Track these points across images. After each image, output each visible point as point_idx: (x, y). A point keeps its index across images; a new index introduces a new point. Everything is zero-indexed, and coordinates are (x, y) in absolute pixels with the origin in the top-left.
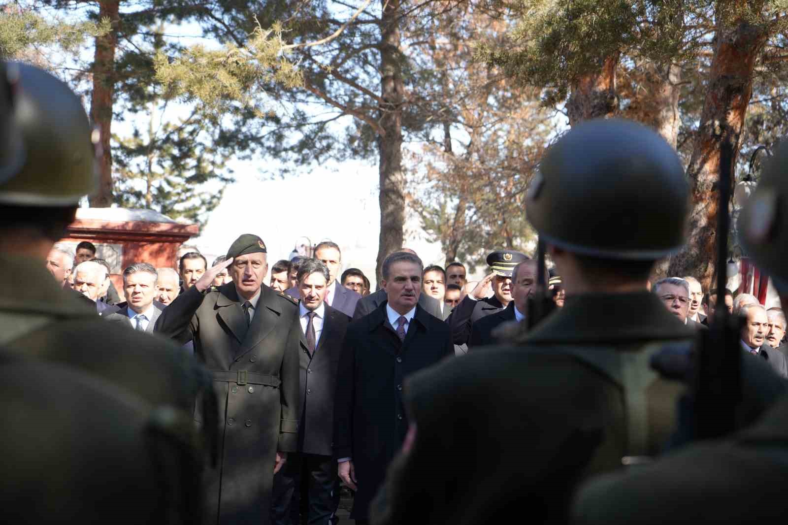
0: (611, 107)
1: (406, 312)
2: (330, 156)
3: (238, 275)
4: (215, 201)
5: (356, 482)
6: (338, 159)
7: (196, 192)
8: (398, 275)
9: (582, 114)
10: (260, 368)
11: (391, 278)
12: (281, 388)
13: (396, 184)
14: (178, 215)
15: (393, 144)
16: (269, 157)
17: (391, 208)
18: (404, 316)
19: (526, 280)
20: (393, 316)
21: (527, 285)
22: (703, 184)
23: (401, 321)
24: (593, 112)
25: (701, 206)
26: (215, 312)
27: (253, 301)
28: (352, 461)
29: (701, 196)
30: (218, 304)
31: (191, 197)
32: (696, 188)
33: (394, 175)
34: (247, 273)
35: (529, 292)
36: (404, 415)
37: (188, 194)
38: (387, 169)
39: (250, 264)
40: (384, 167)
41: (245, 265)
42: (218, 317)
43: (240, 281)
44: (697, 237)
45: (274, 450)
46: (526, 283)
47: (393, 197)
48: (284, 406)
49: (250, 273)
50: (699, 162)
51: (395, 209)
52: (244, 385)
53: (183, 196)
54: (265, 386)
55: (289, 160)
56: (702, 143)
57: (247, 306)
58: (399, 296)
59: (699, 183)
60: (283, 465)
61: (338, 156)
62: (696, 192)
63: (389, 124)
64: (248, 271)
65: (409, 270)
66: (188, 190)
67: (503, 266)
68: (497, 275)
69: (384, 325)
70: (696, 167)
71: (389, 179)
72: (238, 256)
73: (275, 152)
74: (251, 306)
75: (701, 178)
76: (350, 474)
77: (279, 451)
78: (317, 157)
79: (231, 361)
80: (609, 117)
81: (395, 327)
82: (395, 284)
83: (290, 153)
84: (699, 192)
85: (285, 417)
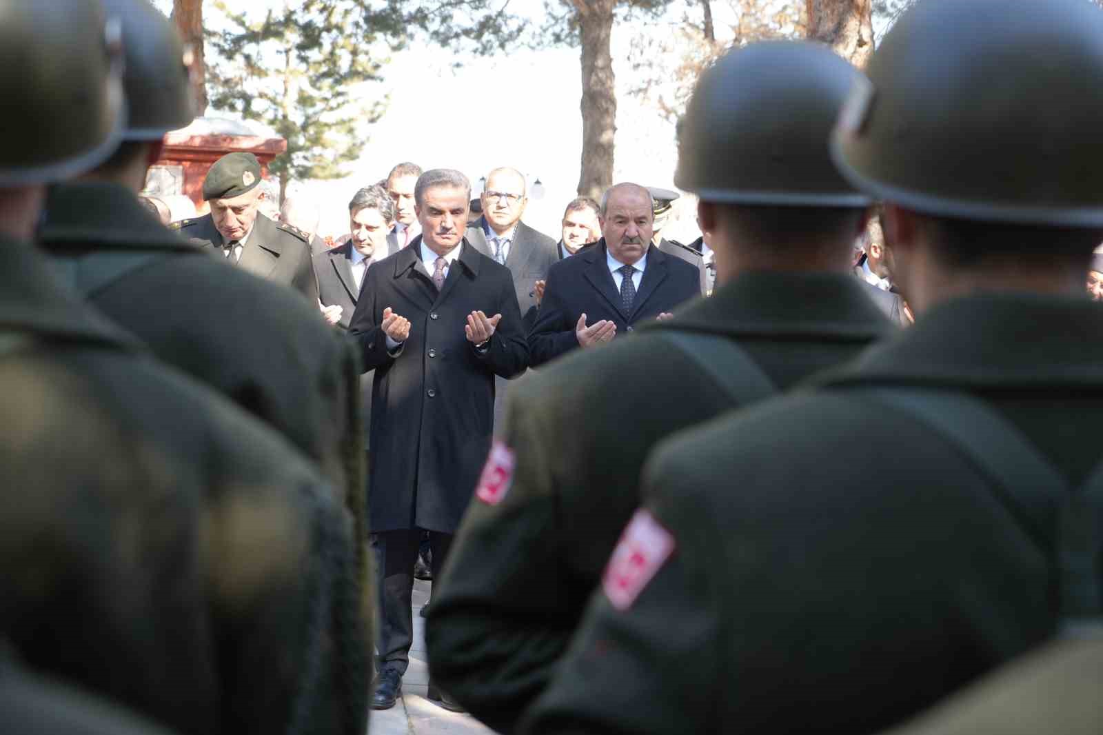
1: (444, 253)
4: (379, 109)
7: (350, 97)
8: (432, 205)
11: (424, 209)
14: (326, 129)
16: (435, 45)
18: (444, 257)
21: (620, 222)
23: (439, 264)
31: (343, 103)
35: (624, 233)
37: (340, 99)
46: (619, 220)
53: (333, 103)
55: (463, 49)
61: (533, 44)
65: (448, 200)
66: (339, 94)
69: (415, 268)
73: (443, 39)
78: (502, 46)
82: (428, 218)
83: (463, 38)
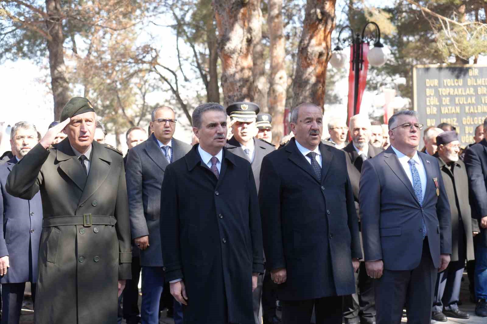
0: (244, 3)
1: (217, 153)
2: (7, 58)
3: (74, 133)
5: (186, 298)
6: (13, 60)
8: (210, 122)
9: (224, 9)
10: (101, 211)
11: (203, 126)
12: (117, 226)
13: (62, 73)
15: (58, 46)
17: (60, 90)
18: (215, 156)
19: (308, 119)
20: (206, 157)
22: (312, 54)
23: (214, 161)
24: (232, 8)
25: (310, 69)
26: (57, 166)
27: (87, 154)
28: (184, 281)
29: (311, 62)
30: (58, 159)
32: (307, 56)
33: (60, 67)
34: (82, 130)
35: (311, 128)
36: (227, 238)
38: (55, 63)
39: (84, 122)
40: (53, 62)
41: (79, 124)
42: (60, 171)
43: (77, 138)
44: (311, 90)
45: (116, 278)
46: (308, 121)
47: (61, 82)
48: (121, 242)
49: (86, 130)
50: (307, 38)
51: (63, 90)
52: (90, 227)
54: (106, 225)
56: (309, 25)
57: (83, 159)
58: (212, 140)
59: (309, 53)
60: (124, 291)
61: (12, 58)
62: (308, 60)
63: (54, 32)
64: (83, 129)
65: (218, 117)
67: (241, 114)
68: (237, 122)
70: (306, 42)
71: (57, 70)
72: (73, 116)
74: (86, 158)
75: (310, 50)
76: (182, 293)
77: (120, 279)
79: (76, 206)
80: (243, 10)
81: (210, 166)
82: (208, 130)
84: (309, 59)
85: (122, 250)
